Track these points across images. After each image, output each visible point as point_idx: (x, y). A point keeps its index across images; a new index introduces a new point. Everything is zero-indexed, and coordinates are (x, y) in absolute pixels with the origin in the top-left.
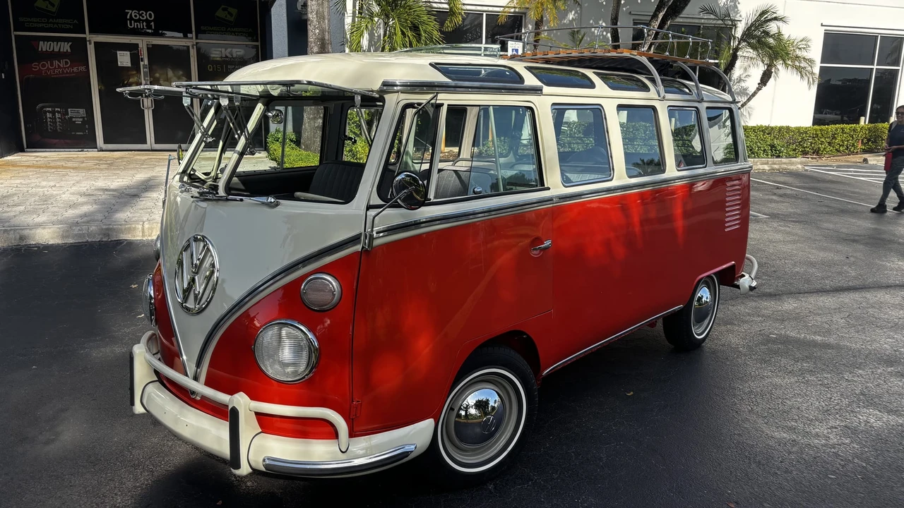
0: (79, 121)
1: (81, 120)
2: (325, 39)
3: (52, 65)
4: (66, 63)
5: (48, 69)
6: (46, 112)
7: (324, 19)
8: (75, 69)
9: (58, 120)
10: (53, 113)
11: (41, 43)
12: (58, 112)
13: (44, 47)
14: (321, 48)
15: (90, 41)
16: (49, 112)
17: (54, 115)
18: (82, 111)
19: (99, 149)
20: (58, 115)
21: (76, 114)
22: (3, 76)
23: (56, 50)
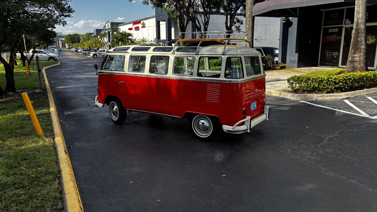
0: (335, 57)
1: (336, 56)
2: (358, 22)
3: (331, 37)
4: (336, 36)
5: (330, 38)
6: (327, 53)
7: (359, 13)
8: (338, 38)
9: (329, 56)
10: (328, 54)
11: (330, 29)
12: (330, 53)
13: (330, 31)
14: (356, 26)
15: (344, 27)
16: (328, 53)
17: (329, 54)
18: (337, 53)
19: (339, 67)
20: (330, 55)
21: (335, 54)
22: (310, 42)
23: (334, 31)
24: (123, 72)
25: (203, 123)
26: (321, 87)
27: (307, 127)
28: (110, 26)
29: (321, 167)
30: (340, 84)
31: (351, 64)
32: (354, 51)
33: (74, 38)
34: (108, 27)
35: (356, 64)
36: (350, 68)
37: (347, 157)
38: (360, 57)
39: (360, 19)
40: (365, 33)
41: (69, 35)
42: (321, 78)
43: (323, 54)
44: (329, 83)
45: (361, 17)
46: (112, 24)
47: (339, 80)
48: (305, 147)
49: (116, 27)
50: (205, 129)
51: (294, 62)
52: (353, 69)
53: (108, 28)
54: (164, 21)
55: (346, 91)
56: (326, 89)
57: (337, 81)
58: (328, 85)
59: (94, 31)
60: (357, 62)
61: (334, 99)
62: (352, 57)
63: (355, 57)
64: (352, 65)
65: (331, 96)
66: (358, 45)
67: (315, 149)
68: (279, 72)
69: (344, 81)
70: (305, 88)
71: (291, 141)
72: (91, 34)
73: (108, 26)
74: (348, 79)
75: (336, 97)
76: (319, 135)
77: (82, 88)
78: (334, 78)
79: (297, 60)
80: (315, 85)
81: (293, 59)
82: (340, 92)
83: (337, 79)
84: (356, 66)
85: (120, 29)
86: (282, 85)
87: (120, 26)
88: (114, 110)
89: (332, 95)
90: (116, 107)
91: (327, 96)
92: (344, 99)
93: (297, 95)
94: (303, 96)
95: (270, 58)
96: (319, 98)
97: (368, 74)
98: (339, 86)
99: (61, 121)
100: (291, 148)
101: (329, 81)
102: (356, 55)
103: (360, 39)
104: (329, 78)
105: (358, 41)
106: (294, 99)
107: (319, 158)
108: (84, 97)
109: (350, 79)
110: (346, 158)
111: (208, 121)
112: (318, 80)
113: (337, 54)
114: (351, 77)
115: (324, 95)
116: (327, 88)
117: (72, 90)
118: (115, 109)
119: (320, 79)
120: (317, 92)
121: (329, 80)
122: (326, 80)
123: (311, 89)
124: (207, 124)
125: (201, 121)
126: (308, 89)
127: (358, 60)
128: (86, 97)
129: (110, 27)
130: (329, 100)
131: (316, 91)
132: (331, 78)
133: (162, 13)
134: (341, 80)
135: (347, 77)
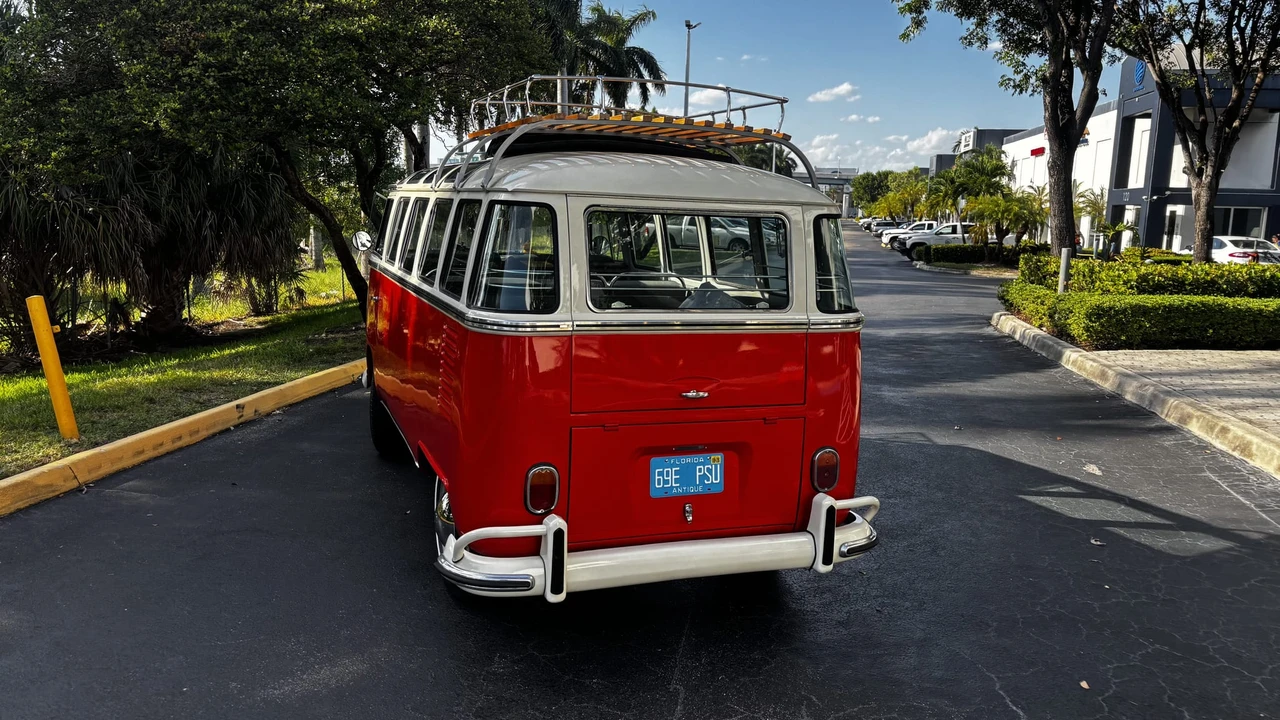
28: (971, 143)
33: (879, 184)
34: (965, 146)
41: (867, 176)
46: (981, 135)
49: (992, 146)
53: (967, 149)
54: (1147, 116)
59: (931, 165)
72: (925, 171)
73: (968, 143)
85: (1004, 152)
87: (1009, 142)
129: (970, 147)
133: (1141, 87)
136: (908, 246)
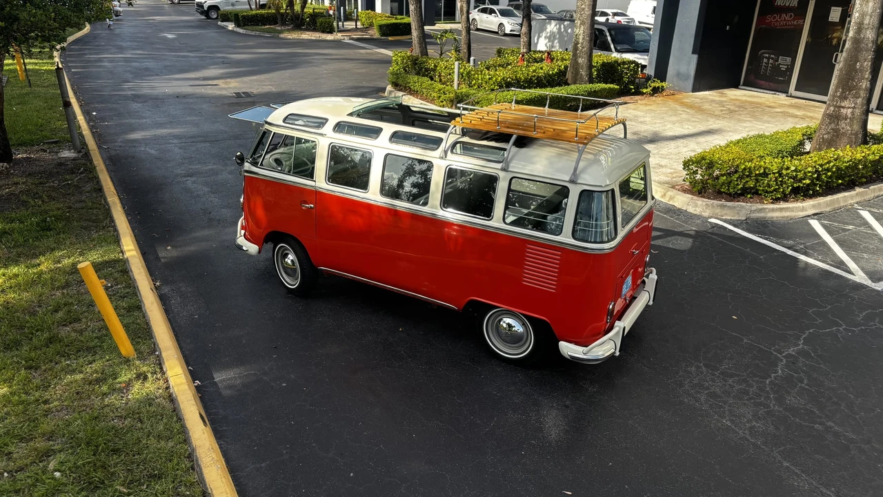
0: (783, 68)
1: (786, 67)
2: (863, 24)
3: (780, 18)
4: (791, 16)
5: (777, 21)
6: (764, 57)
8: (795, 23)
9: (770, 65)
10: (768, 58)
12: (772, 58)
13: (779, 2)
14: (856, 33)
16: (766, 58)
17: (768, 60)
18: (789, 59)
19: (789, 95)
20: (771, 61)
21: (784, 61)
22: (728, 28)
23: (787, 5)
24: (311, 183)
25: (509, 325)
26: (761, 188)
27: (734, 317)
29: (779, 458)
30: (804, 182)
31: (830, 123)
32: (843, 92)
35: (843, 125)
36: (828, 133)
37: (832, 424)
38: (854, 108)
39: (868, 17)
40: (873, 51)
42: (765, 169)
43: (755, 58)
44: (780, 179)
45: (870, 11)
47: (805, 173)
48: (737, 387)
50: (514, 339)
51: (686, 78)
52: (834, 135)
55: (816, 195)
56: (772, 192)
57: (800, 175)
58: (777, 184)
60: (846, 119)
61: (788, 217)
62: (836, 106)
63: (843, 107)
64: (833, 125)
65: (781, 210)
66: (853, 80)
67: (760, 396)
68: (652, 107)
69: (816, 175)
70: (724, 187)
71: (706, 366)
74: (825, 170)
75: (793, 211)
76: (765, 346)
77: (175, 141)
78: (793, 168)
79: (692, 72)
80: (747, 182)
81: (683, 69)
82: (802, 198)
83: (800, 171)
84: (843, 128)
86: (664, 162)
88: (287, 263)
89: (783, 208)
90: (291, 257)
91: (773, 210)
92: (809, 216)
93: (704, 204)
94: (718, 206)
95: (629, 67)
96: (754, 215)
97: (869, 155)
98: (802, 185)
99: (158, 284)
100: (708, 388)
101: (781, 175)
102: (845, 103)
103: (861, 66)
104: (782, 168)
105: (856, 71)
106: (695, 213)
107: (771, 428)
108: (190, 182)
109: (828, 170)
110: (831, 427)
111: (524, 324)
112: (757, 172)
113: (788, 61)
114: (832, 164)
115: (767, 208)
116: (775, 190)
117: (153, 152)
118: (289, 262)
119: (762, 171)
120: (751, 198)
121: (782, 173)
122: (774, 173)
123: (738, 190)
124: (518, 328)
125: (504, 319)
126: (731, 190)
127: (849, 116)
128: (193, 179)
130: (775, 219)
131: (749, 196)
132: (788, 168)
134: (809, 172)
135: (821, 165)
136: (206, 9)
